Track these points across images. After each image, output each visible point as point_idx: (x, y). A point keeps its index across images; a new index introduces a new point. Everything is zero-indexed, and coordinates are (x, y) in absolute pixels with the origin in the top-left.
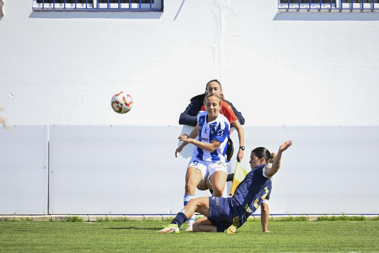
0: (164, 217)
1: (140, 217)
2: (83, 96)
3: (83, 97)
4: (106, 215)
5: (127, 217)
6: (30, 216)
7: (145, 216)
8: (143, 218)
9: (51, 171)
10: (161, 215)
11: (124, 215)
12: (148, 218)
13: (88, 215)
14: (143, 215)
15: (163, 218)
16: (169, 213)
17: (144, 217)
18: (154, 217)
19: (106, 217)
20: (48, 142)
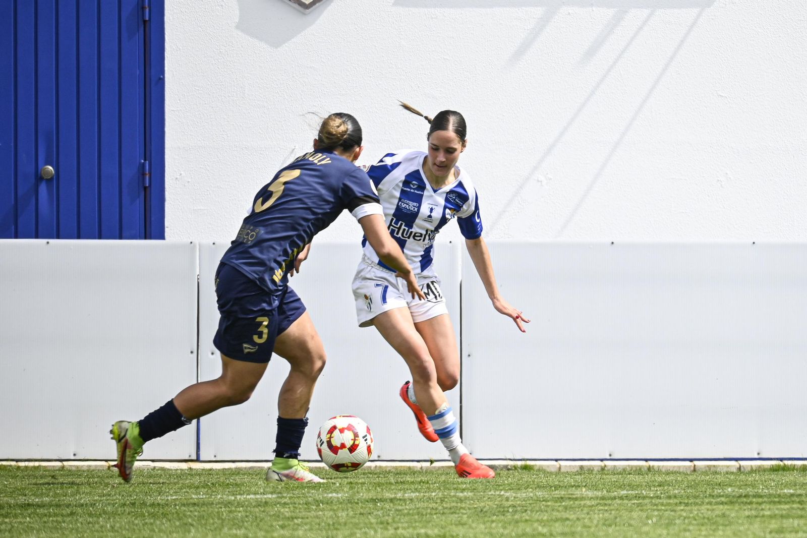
0: (743, 466)
1: (685, 466)
2: (539, 180)
3: (540, 183)
4: (602, 460)
5: (653, 466)
6: (416, 463)
7: (696, 463)
8: (692, 468)
9: (467, 355)
10: (736, 460)
11: (646, 460)
12: (705, 467)
13: (556, 460)
14: (691, 460)
15: (742, 468)
16: (756, 456)
17: (695, 465)
18: (719, 466)
19: (602, 466)
20: (459, 283)
